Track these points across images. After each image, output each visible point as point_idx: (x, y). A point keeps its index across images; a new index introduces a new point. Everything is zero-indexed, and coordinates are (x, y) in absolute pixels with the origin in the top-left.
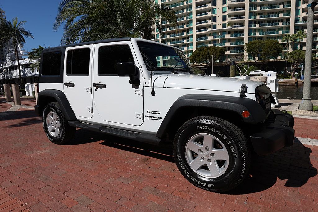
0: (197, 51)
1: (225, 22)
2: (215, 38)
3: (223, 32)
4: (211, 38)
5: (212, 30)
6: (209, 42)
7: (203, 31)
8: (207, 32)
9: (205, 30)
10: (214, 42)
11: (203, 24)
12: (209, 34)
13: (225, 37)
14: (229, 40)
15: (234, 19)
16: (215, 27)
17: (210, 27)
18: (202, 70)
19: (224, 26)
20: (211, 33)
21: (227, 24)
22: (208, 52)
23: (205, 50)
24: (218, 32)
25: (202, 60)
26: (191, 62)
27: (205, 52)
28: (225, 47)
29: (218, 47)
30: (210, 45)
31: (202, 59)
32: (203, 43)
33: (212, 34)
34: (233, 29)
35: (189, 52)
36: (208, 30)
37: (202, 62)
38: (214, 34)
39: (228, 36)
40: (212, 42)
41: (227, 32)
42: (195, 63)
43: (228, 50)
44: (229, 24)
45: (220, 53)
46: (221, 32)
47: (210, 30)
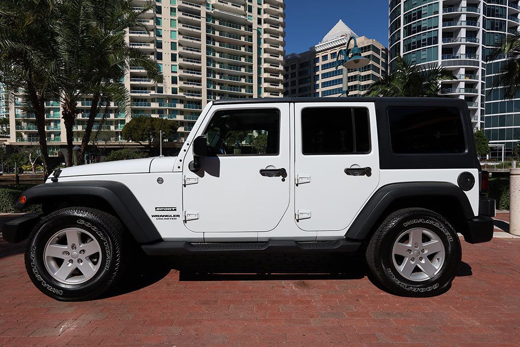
0: (134, 122)
1: (175, 86)
2: (161, 106)
3: (173, 99)
4: (155, 105)
5: (157, 94)
6: (152, 110)
7: (143, 93)
8: (148, 95)
9: (146, 93)
10: (160, 112)
11: (142, 83)
12: (152, 99)
13: (175, 106)
14: (181, 112)
15: (188, 84)
16: (160, 90)
17: (153, 88)
18: (145, 152)
19: (174, 91)
20: (154, 98)
21: (178, 89)
22: (152, 126)
23: (148, 121)
24: (166, 99)
25: (142, 138)
26: (121, 139)
27: (147, 125)
28: (177, 121)
29: (166, 119)
30: (153, 116)
31: (142, 135)
32: (143, 111)
33: (156, 100)
34: (187, 97)
35: (119, 122)
36: (150, 92)
37: (143, 140)
38: (160, 100)
39: (179, 106)
40: (156, 111)
41: (179, 101)
42: (130, 141)
43: (181, 126)
44: (182, 89)
45: (170, 128)
46: (169, 99)
47: (153, 93)
